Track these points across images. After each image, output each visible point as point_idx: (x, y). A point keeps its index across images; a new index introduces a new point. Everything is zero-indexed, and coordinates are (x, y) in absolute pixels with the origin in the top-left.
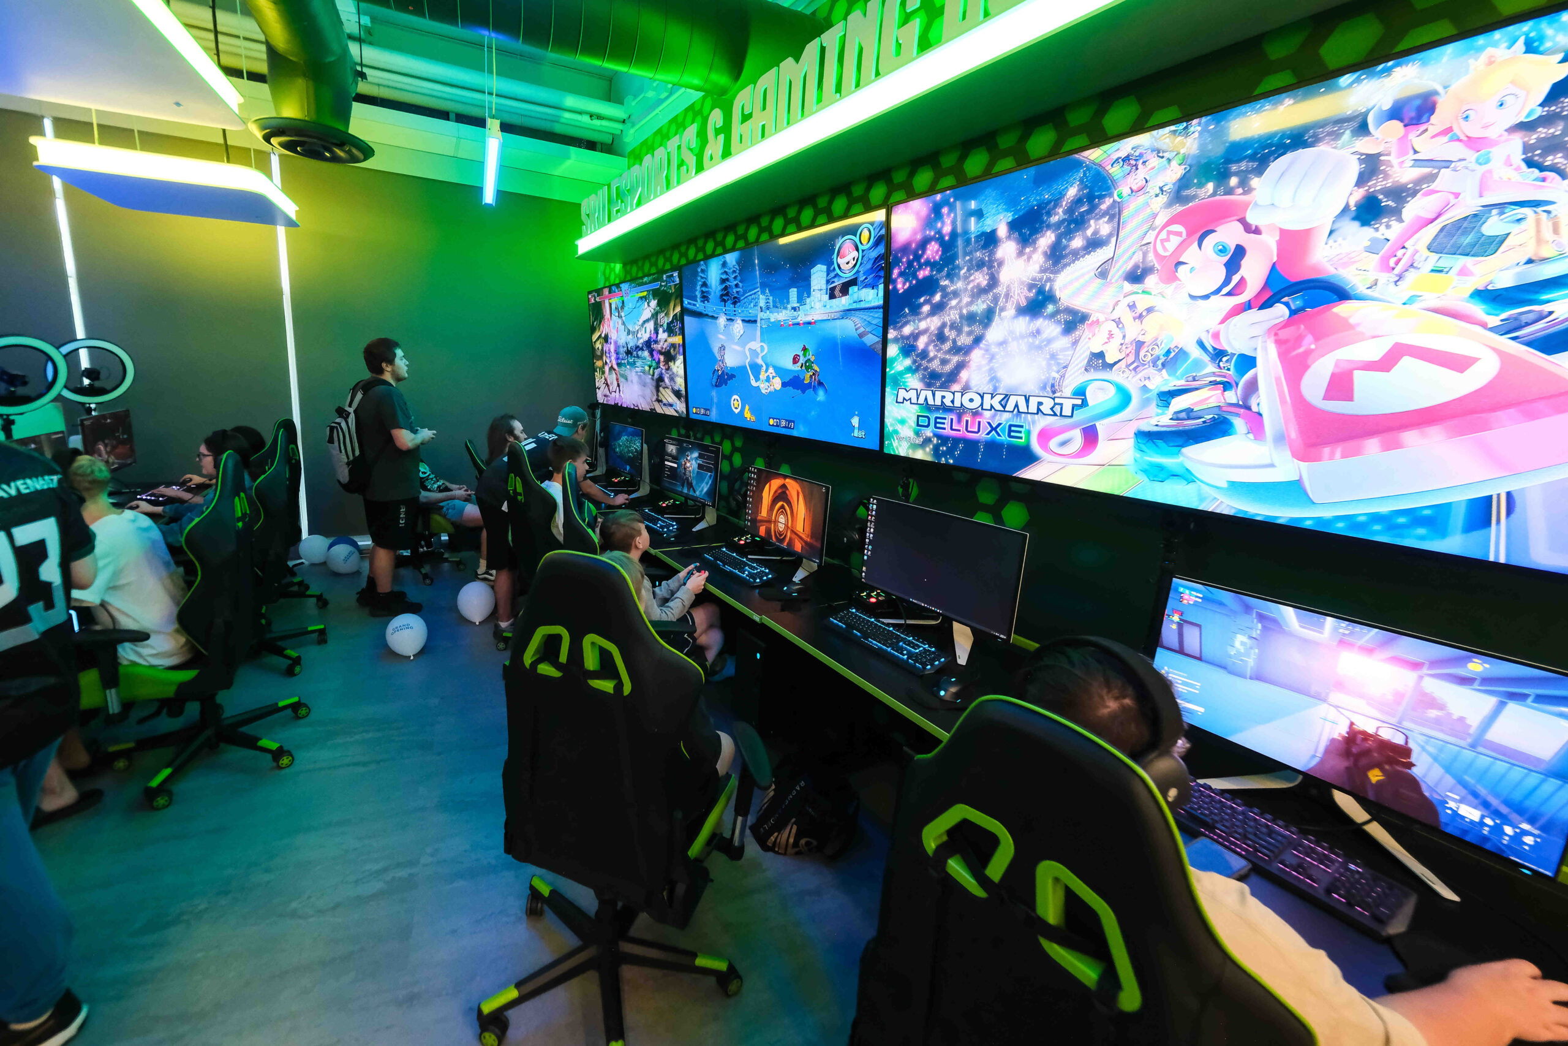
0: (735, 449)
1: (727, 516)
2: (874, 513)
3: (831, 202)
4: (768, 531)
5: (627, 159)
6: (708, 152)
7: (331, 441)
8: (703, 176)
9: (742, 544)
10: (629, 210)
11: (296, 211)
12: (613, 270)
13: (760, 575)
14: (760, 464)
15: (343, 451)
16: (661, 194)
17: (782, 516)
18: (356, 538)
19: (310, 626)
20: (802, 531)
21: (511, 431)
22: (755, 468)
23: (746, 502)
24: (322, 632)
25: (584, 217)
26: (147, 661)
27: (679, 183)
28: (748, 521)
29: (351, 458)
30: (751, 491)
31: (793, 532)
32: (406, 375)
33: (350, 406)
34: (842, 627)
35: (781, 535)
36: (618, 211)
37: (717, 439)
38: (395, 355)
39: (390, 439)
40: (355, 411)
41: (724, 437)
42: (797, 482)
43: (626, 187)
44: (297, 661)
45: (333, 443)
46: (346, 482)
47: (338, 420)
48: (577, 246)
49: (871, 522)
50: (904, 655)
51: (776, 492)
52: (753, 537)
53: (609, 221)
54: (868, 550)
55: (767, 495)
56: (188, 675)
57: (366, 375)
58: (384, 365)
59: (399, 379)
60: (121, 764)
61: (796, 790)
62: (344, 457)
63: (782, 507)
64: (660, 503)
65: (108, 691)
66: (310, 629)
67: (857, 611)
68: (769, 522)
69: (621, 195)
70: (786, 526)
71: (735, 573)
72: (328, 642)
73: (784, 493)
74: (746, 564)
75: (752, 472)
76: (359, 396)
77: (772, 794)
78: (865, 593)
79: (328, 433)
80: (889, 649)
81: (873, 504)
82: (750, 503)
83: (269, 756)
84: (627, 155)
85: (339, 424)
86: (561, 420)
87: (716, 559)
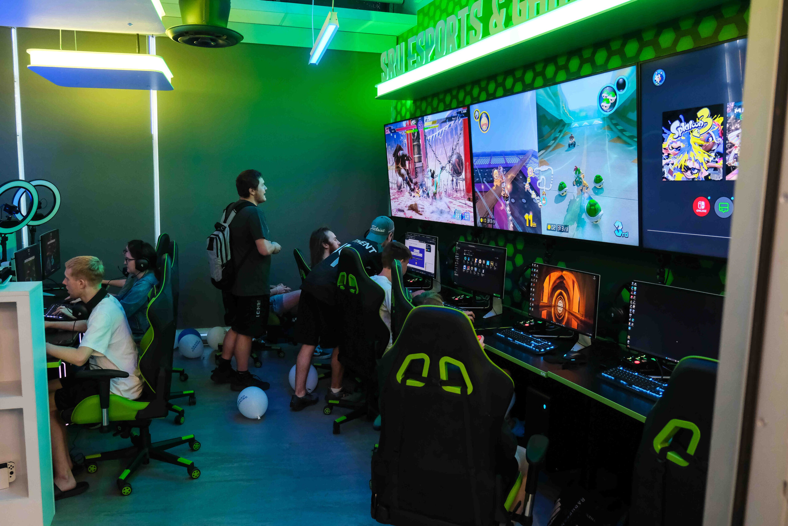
0: (516, 251)
1: (511, 308)
2: (635, 293)
3: (594, 54)
4: (549, 314)
5: (416, 17)
6: (493, 21)
7: (210, 248)
8: (488, 40)
9: (527, 326)
10: (424, 63)
11: (171, 78)
12: (405, 105)
13: (545, 347)
14: (539, 261)
15: (220, 256)
16: (452, 52)
17: (560, 301)
18: (198, 330)
19: (185, 391)
20: (577, 312)
21: (326, 241)
22: (537, 264)
23: (529, 292)
24: (192, 396)
25: (383, 66)
26: (122, 394)
27: (468, 44)
28: (532, 307)
29: (225, 261)
30: (533, 282)
31: (570, 313)
32: (265, 199)
33: (225, 222)
34: (611, 379)
35: (560, 317)
36: (414, 62)
37: (501, 243)
38: (258, 182)
39: (254, 247)
40: (229, 226)
41: (507, 241)
42: (572, 273)
43: (422, 43)
44: (181, 414)
45: (213, 250)
46: (219, 280)
47: (216, 233)
48: (377, 88)
49: (633, 300)
50: (660, 395)
51: (555, 282)
52: (536, 321)
53: (407, 70)
54: (631, 322)
55: (547, 285)
56: (143, 405)
57: (236, 198)
58: (250, 190)
59: (259, 201)
60: (92, 468)
61: (578, 505)
62: (220, 260)
63: (561, 294)
64: (453, 298)
65: (103, 409)
66: (185, 392)
67: (623, 368)
68: (550, 306)
69: (418, 49)
70: (564, 308)
71: (523, 346)
72: (197, 403)
73: (562, 282)
74: (531, 339)
75: (534, 268)
76: (233, 214)
77: (559, 509)
78: (631, 358)
79: (208, 243)
80: (648, 392)
81: (634, 286)
82: (533, 292)
83: (185, 469)
84: (417, 13)
85: (218, 236)
86: (374, 228)
87: (507, 336)
